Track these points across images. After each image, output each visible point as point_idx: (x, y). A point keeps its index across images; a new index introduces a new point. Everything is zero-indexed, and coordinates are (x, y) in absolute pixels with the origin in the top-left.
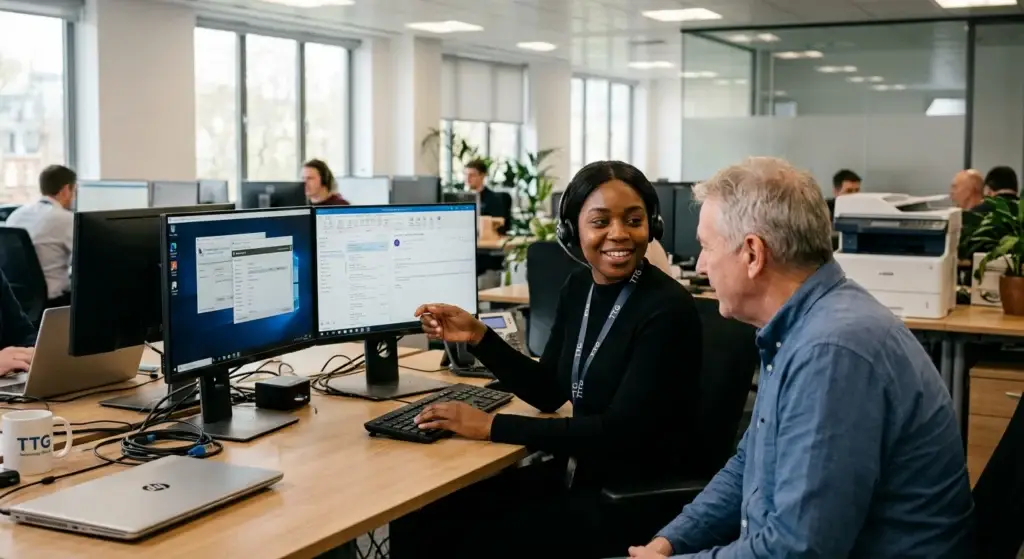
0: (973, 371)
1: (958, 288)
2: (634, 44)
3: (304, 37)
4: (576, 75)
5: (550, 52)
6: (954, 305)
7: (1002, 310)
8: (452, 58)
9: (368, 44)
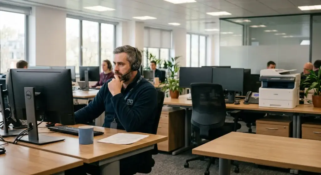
0: (303, 125)
1: (300, 99)
2: (206, 23)
3: (100, 21)
4: (188, 33)
5: (179, 26)
6: (298, 104)
7: (313, 106)
8: (147, 28)
9: (121, 24)
